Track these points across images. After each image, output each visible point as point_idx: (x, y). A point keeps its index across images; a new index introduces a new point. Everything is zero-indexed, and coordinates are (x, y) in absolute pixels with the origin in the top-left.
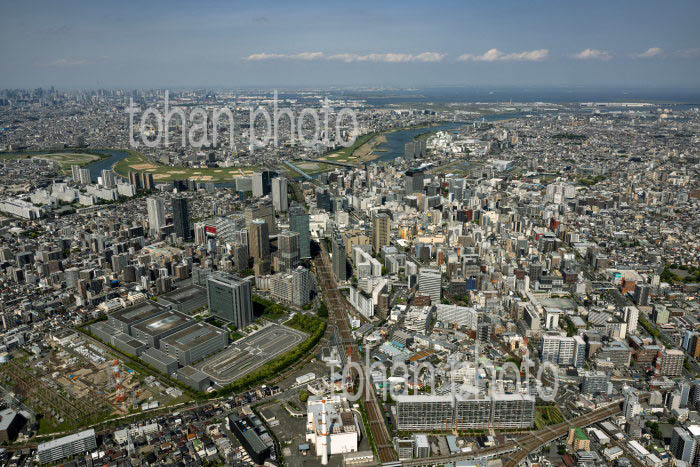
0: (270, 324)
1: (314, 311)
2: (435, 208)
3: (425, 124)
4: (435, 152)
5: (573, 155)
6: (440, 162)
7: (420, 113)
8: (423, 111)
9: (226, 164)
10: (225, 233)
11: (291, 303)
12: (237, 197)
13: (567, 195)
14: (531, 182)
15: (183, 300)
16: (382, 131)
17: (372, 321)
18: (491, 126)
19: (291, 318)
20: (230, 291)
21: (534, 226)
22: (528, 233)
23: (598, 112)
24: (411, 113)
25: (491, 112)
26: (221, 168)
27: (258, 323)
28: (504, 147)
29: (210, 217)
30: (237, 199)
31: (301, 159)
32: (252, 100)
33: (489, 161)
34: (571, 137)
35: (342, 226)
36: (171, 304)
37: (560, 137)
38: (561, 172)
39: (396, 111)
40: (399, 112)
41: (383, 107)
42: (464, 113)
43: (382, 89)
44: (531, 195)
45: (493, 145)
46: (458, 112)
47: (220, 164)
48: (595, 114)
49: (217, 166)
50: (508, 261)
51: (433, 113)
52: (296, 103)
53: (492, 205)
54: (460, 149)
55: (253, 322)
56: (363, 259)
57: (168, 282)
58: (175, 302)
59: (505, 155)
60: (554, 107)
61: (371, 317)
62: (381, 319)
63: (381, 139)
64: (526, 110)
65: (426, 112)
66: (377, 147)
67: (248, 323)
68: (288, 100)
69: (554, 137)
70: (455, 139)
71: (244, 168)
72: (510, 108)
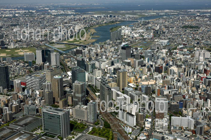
0: (80, 134)
1: (102, 125)
2: (142, 66)
3: (113, 22)
4: (125, 37)
5: (197, 36)
6: (131, 42)
7: (107, 16)
8: (109, 16)
9: (12, 46)
10: (32, 85)
11: (87, 122)
12: (27, 65)
13: (206, 57)
14: (183, 51)
15: (26, 125)
16: (91, 26)
17: (136, 128)
18: (149, 23)
19: (90, 130)
20: (59, 117)
21: (197, 73)
22: (195, 77)
23: (199, 14)
24: (103, 17)
25: (144, 15)
26: (9, 49)
27: (73, 134)
28: (160, 33)
29: (16, 76)
30: (28, 66)
31: (53, 43)
32: (10, 11)
33: (156, 40)
34: (191, 27)
35: (98, 78)
36: (19, 127)
37: (186, 27)
38: (195, 45)
39: (94, 16)
40: (96, 16)
41: (85, 14)
42: (131, 16)
43: (80, 4)
44: (186, 57)
45: (154, 32)
46: (127, 16)
47: (9, 47)
48: (198, 16)
49: (6, 48)
50: (193, 92)
51: (115, 17)
52: (36, 12)
53: (171, 63)
54: (138, 35)
55: (70, 134)
56: (118, 95)
57: (11, 115)
58: (22, 126)
59: (163, 38)
60: (176, 12)
61: (135, 126)
62: (141, 127)
63: (93, 31)
64: (162, 14)
65: (111, 16)
66: (92, 35)
67: (68, 135)
68: (31, 11)
69: (183, 27)
70: (133, 30)
71: (23, 48)
72: (152, 13)
